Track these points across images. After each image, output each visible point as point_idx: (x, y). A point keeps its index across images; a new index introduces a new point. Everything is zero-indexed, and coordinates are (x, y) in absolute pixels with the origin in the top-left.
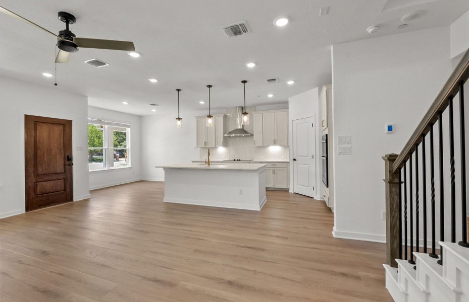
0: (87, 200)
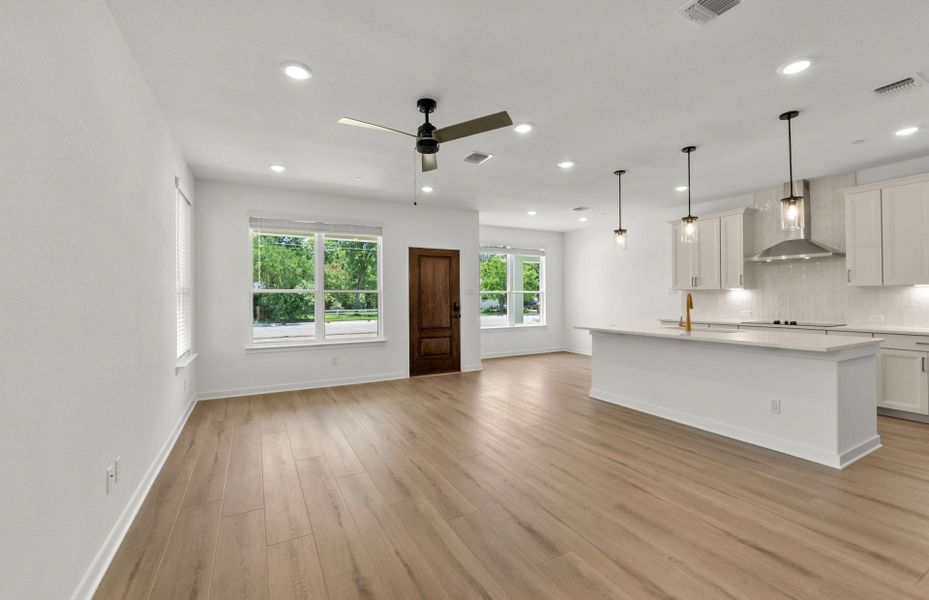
0: (477, 373)
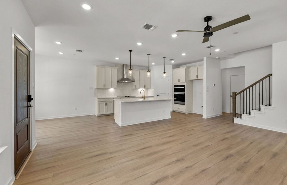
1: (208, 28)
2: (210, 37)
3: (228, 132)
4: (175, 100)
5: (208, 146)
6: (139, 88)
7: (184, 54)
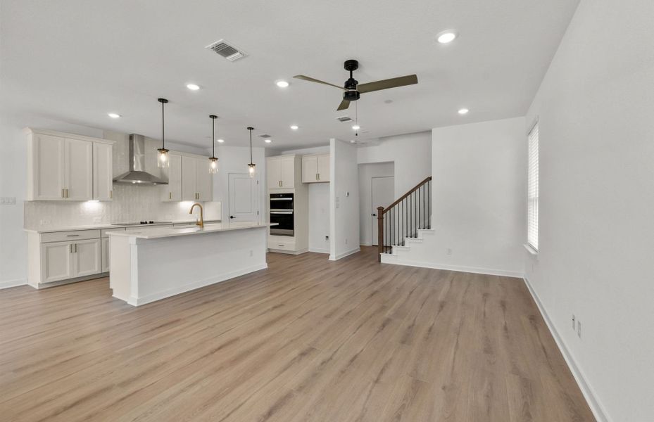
1: (351, 83)
2: (351, 102)
3: (375, 281)
4: (272, 227)
5: (350, 311)
6: (182, 201)
7: (294, 128)
